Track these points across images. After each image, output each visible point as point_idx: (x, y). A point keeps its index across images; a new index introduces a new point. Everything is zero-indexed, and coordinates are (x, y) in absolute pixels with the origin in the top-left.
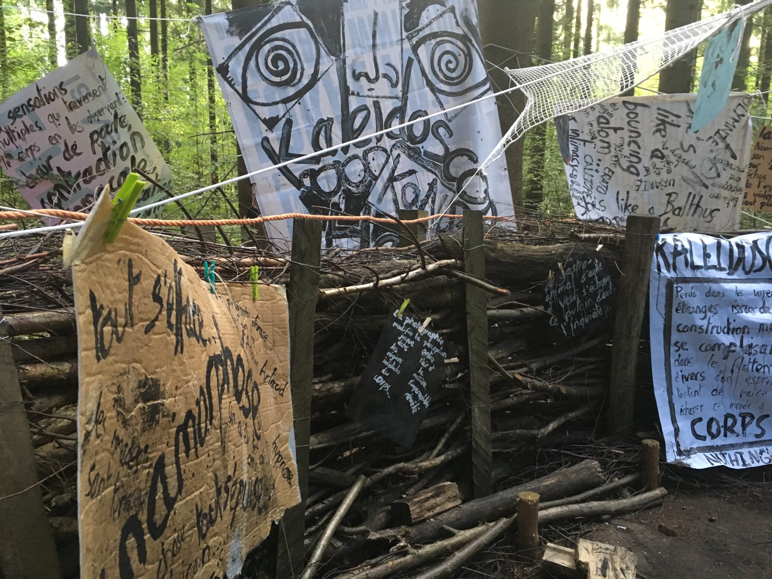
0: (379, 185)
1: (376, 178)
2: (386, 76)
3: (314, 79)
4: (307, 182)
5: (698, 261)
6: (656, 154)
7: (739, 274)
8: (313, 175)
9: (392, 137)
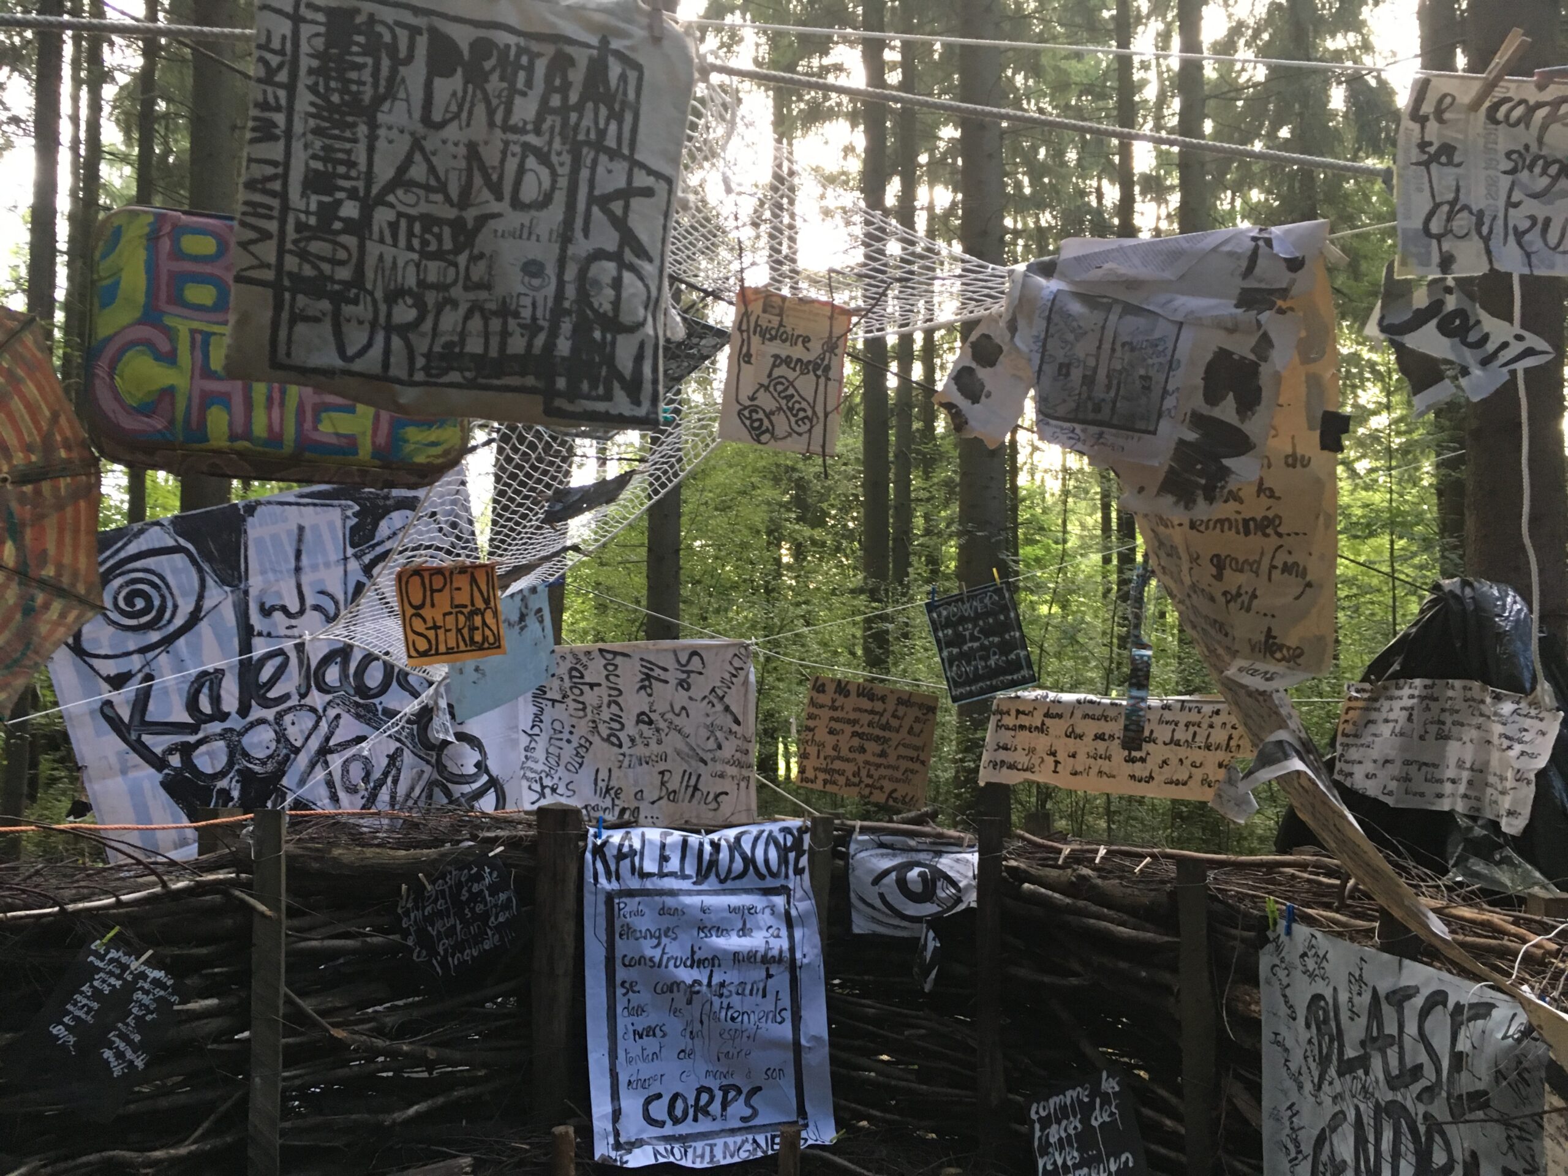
0: (302, 760)
1: (297, 751)
2: (317, 608)
3: (194, 618)
4: (175, 760)
5: (650, 866)
6: (644, 719)
7: (712, 883)
8: (186, 750)
9: (323, 689)
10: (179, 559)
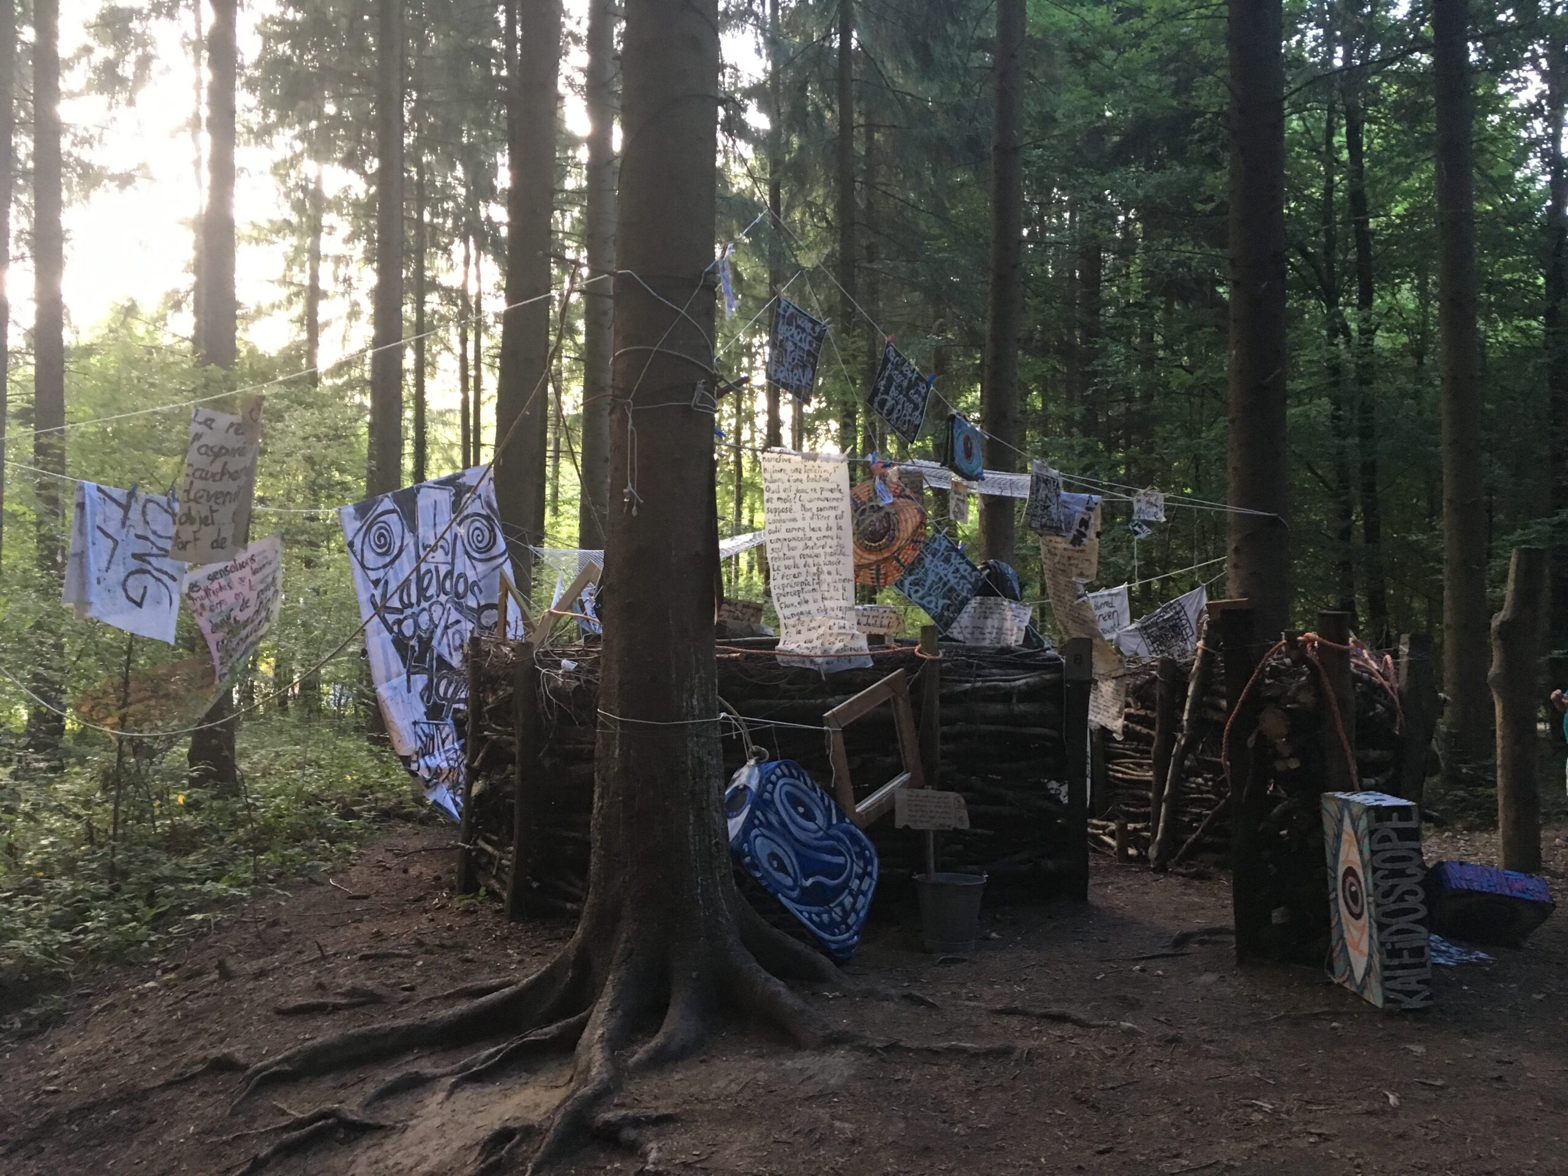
0: (439, 631)
1: (436, 626)
2: (442, 547)
3: (401, 551)
4: (396, 628)
8: (399, 622)
9: (446, 594)
10: (395, 516)
